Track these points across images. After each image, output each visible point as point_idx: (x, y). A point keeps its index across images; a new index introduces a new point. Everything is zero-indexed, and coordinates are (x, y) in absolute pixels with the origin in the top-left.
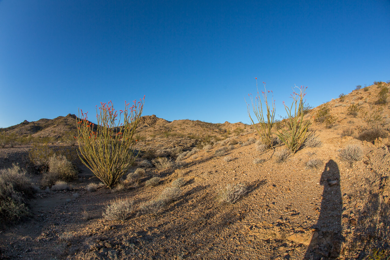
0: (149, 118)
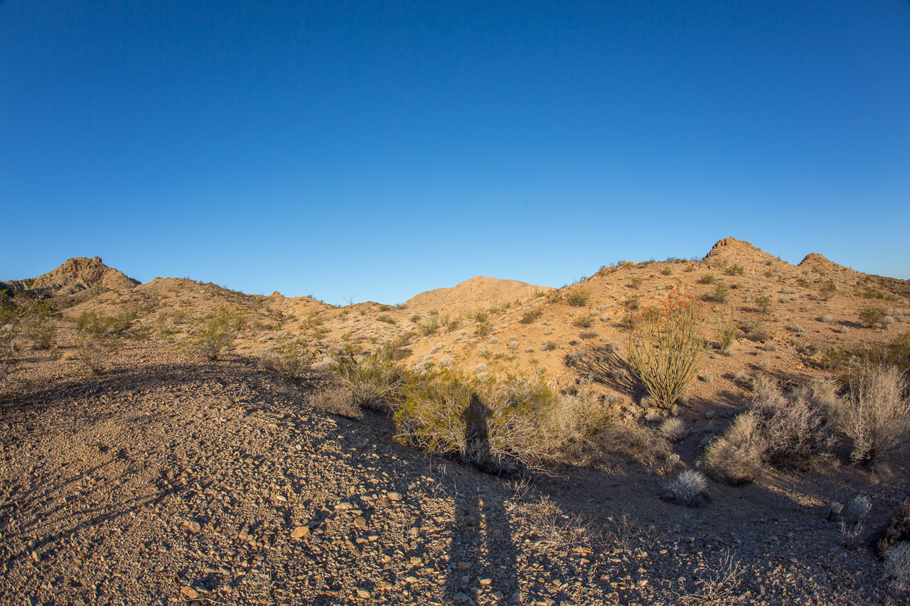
0: (87, 264)
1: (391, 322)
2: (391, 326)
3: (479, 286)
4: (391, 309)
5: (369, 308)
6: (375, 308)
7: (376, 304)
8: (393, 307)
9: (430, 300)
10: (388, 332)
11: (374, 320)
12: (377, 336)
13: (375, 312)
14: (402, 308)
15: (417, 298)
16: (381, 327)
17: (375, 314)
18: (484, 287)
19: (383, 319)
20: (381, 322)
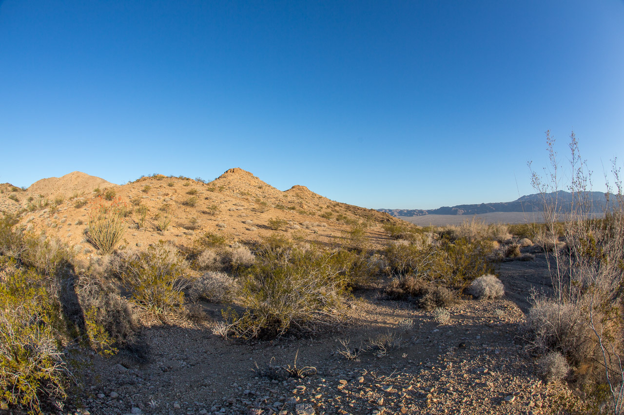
1: (17, 200)
2: (16, 203)
3: (76, 178)
4: (19, 190)
5: (6, 188)
6: (10, 189)
7: (11, 185)
8: (20, 189)
9: (46, 186)
10: (14, 208)
11: (7, 197)
12: (8, 209)
13: (9, 191)
14: (24, 190)
15: (38, 182)
16: (11, 204)
17: (9, 193)
18: (79, 180)
19: (12, 198)
20: (11, 200)
